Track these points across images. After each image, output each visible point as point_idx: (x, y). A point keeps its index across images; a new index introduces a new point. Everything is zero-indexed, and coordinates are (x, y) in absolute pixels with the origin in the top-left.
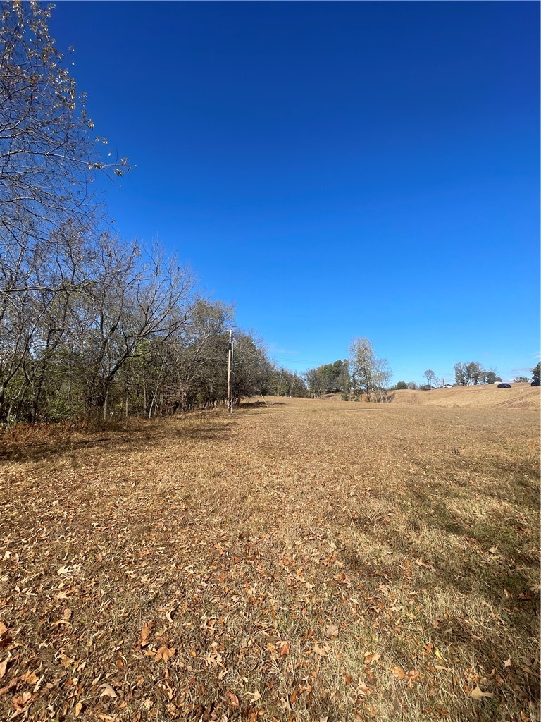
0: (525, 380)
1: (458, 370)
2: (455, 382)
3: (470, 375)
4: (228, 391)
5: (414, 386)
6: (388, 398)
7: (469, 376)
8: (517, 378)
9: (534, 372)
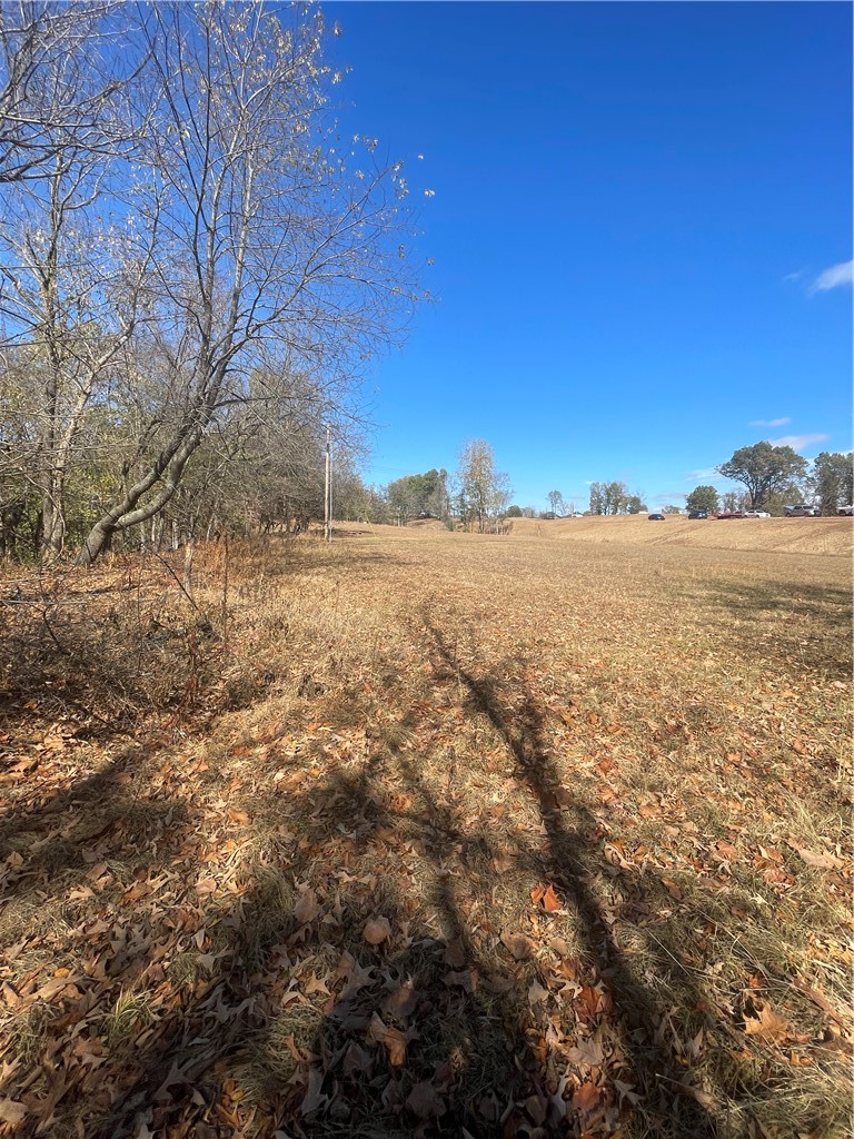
0: (676, 510)
1: (593, 492)
2: (589, 509)
3: (611, 501)
4: (326, 513)
5: (533, 512)
6: (506, 528)
7: (608, 501)
8: (667, 508)
9: (689, 500)
